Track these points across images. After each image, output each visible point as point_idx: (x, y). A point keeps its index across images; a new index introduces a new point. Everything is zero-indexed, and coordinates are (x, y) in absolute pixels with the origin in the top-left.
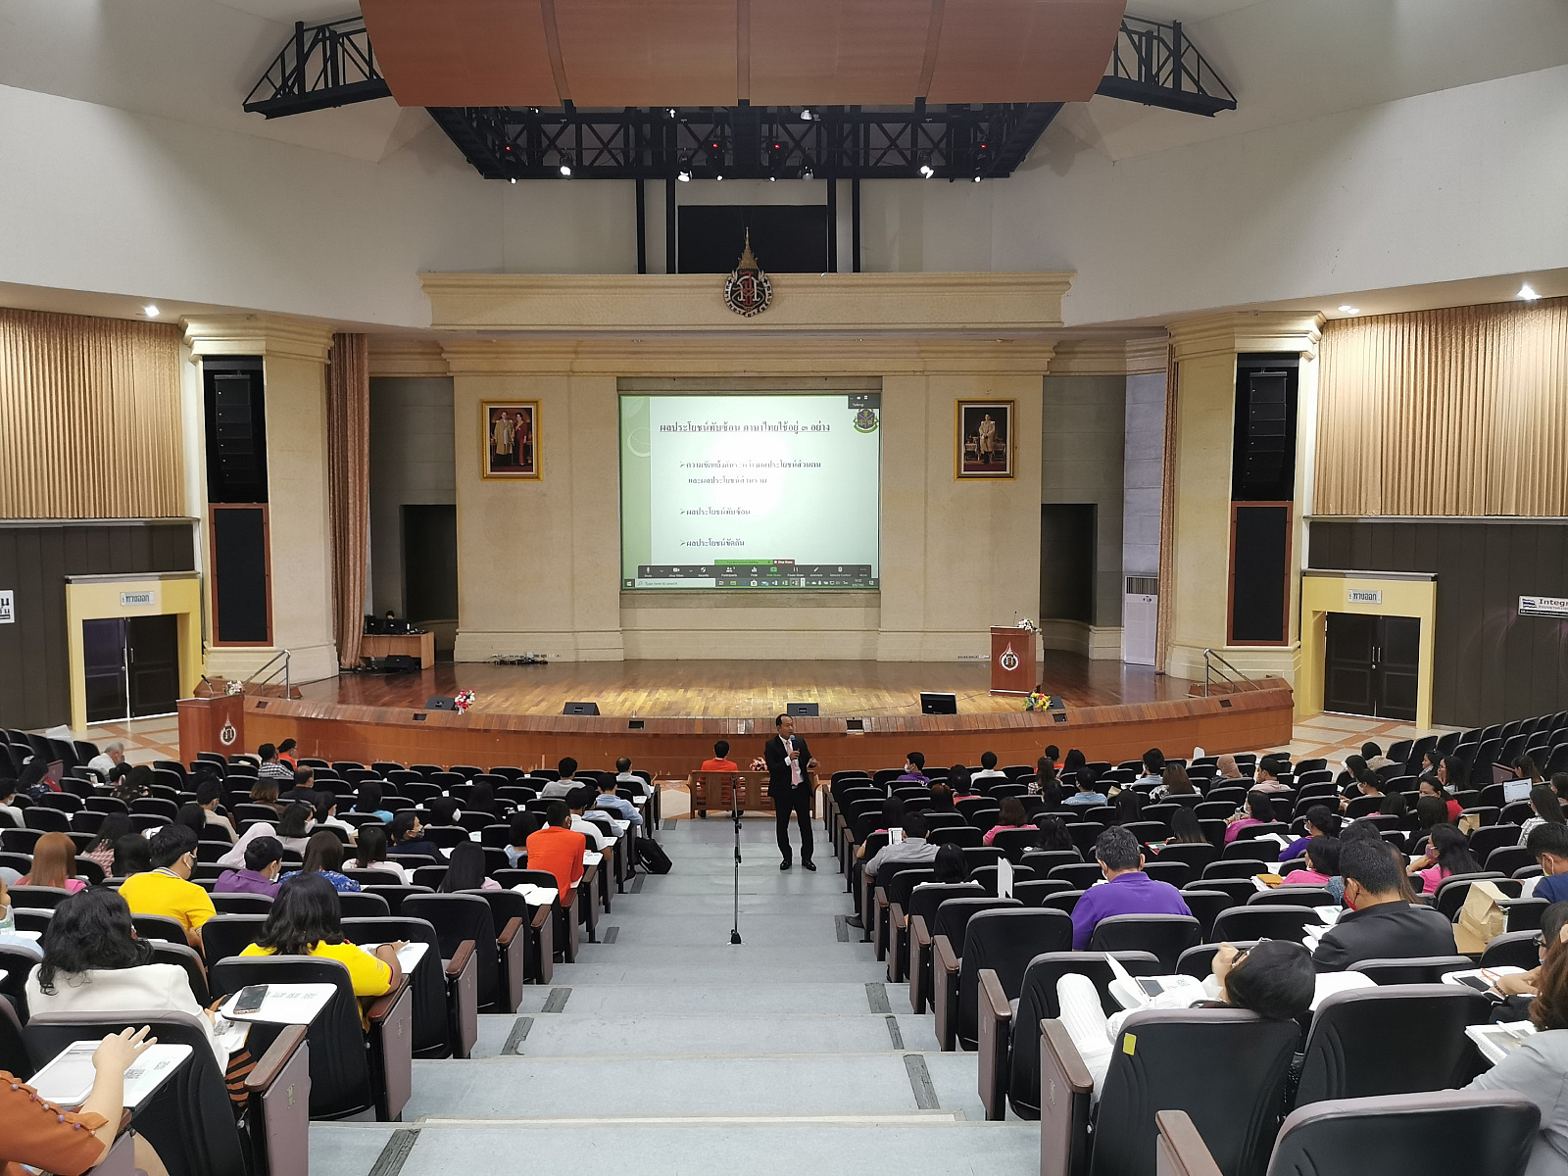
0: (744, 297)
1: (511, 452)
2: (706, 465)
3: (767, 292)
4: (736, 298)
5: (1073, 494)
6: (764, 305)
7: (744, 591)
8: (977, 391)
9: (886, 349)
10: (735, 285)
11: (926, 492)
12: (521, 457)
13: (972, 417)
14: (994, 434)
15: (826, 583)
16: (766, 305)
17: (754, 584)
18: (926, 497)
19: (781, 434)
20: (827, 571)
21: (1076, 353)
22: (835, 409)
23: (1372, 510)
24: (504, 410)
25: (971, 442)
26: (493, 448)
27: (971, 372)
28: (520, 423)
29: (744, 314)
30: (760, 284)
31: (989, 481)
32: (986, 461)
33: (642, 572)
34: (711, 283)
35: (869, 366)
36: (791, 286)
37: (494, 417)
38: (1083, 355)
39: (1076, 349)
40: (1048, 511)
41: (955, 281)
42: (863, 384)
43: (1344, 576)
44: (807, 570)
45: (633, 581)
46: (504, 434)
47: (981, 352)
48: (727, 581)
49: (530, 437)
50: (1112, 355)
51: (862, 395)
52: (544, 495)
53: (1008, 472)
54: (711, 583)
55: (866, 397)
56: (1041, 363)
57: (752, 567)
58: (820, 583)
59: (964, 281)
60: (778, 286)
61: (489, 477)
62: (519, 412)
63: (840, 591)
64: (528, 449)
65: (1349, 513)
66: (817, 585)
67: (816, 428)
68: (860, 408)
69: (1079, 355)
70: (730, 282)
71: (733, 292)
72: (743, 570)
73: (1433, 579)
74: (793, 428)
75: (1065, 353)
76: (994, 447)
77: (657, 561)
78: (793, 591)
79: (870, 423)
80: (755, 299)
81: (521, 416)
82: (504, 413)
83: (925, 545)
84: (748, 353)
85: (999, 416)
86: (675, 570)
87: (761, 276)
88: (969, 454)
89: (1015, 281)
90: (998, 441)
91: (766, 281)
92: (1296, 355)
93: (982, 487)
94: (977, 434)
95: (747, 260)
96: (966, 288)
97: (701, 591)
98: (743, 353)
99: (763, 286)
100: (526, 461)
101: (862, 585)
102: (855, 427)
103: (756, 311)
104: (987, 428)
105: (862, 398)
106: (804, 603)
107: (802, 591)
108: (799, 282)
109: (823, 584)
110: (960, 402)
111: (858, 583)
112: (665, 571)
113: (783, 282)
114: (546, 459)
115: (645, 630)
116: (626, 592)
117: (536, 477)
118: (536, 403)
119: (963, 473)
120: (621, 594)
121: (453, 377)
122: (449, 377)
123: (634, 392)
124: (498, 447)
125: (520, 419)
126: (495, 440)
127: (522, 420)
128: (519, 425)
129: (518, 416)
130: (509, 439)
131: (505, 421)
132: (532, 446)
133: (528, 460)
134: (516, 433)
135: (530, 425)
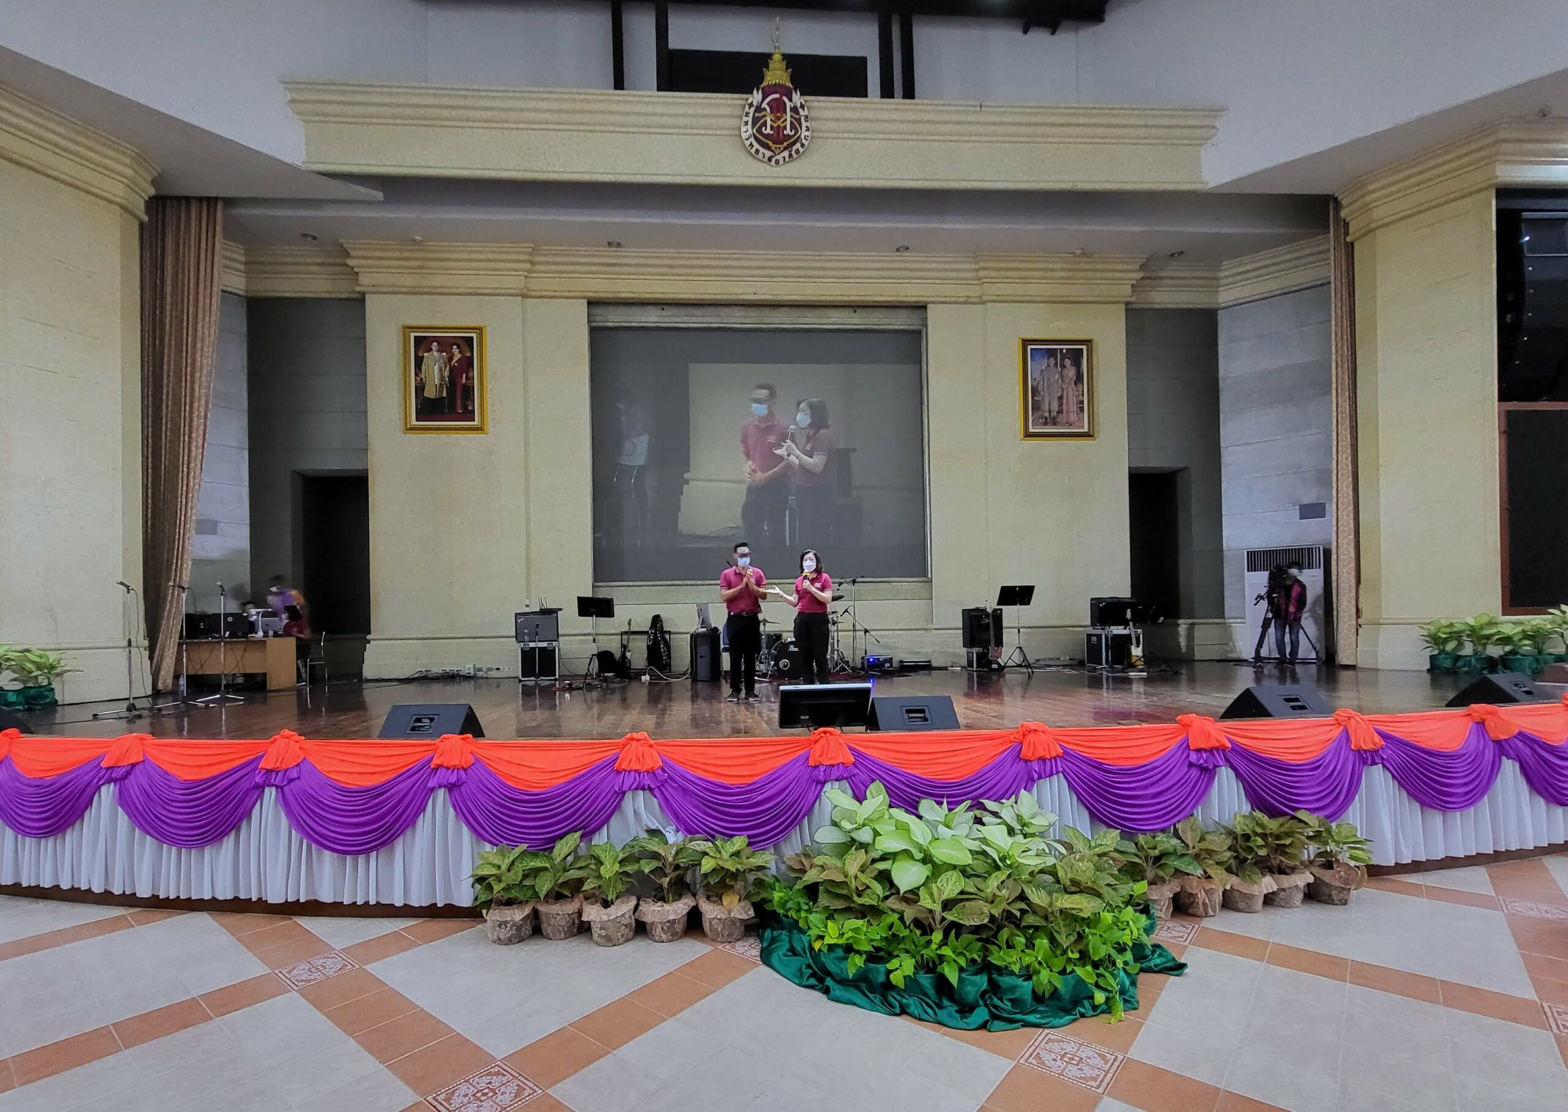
0: (772, 128)
1: (445, 395)
3: (804, 124)
4: (759, 132)
5: (1160, 453)
6: (798, 145)
9: (934, 265)
10: (759, 109)
12: (459, 401)
16: (803, 145)
21: (1162, 278)
24: (435, 339)
26: (420, 388)
28: (457, 356)
29: (770, 158)
30: (796, 110)
35: (911, 292)
37: (422, 347)
42: (900, 318)
46: (435, 369)
49: (471, 375)
52: (491, 454)
56: (1124, 291)
60: (819, 115)
61: (412, 429)
62: (455, 341)
63: (878, 580)
64: (468, 392)
70: (751, 107)
71: (754, 122)
80: (787, 134)
81: (459, 347)
82: (435, 344)
84: (759, 268)
87: (797, 98)
91: (803, 106)
95: (776, 71)
98: (752, 268)
99: (798, 113)
100: (465, 407)
103: (786, 154)
108: (847, 115)
114: (493, 405)
115: (626, 633)
116: (600, 584)
117: (480, 429)
118: (480, 330)
119: (1031, 430)
120: (593, 587)
121: (364, 294)
122: (360, 296)
123: (610, 324)
124: (427, 389)
125: (457, 350)
126: (422, 379)
127: (460, 352)
128: (455, 359)
129: (455, 347)
130: (442, 378)
131: (435, 354)
132: (473, 387)
133: (468, 406)
134: (452, 369)
135: (470, 360)
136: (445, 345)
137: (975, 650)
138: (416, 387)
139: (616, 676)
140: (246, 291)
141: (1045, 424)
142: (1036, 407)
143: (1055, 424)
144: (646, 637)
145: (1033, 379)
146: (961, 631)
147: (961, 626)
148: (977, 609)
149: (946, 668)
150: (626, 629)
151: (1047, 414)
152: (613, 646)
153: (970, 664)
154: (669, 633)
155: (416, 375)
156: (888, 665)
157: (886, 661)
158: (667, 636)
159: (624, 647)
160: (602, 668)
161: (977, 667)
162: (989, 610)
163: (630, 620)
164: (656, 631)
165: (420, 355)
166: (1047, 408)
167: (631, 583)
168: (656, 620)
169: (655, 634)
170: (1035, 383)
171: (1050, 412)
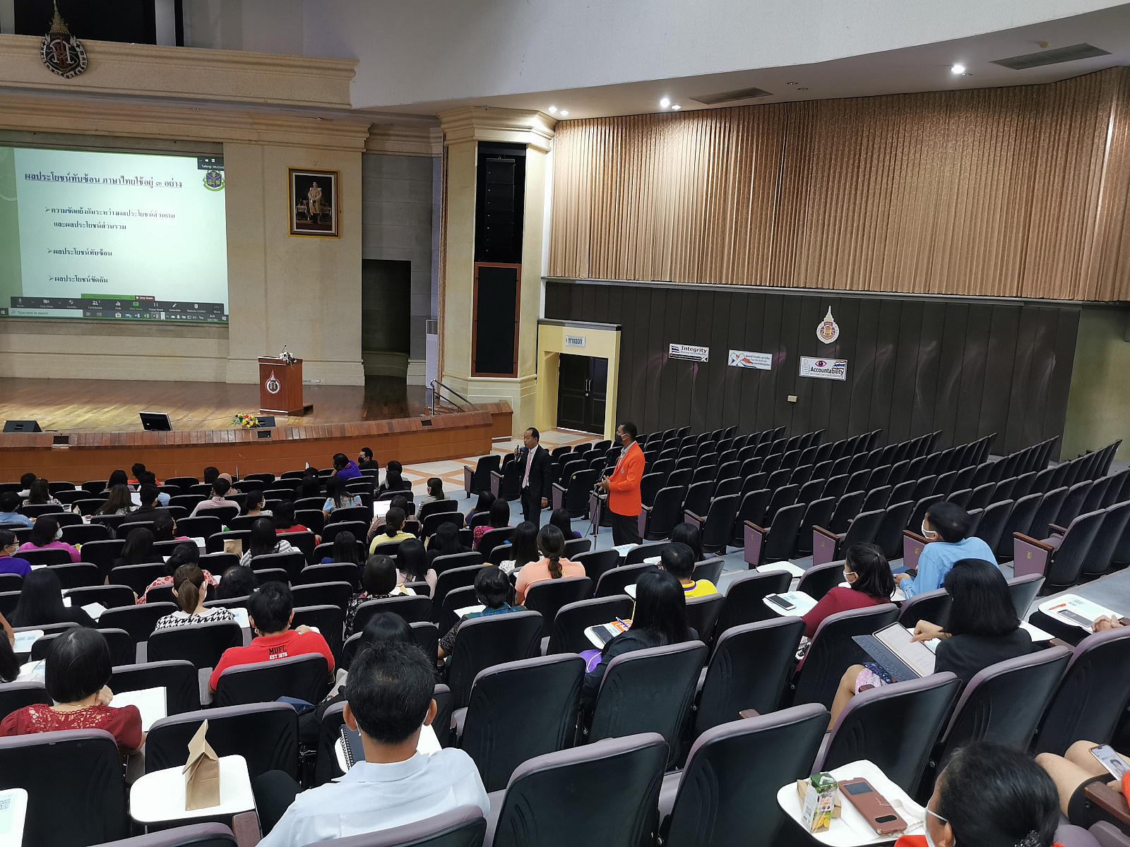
0: (58, 60)
2: (70, 211)
3: (80, 56)
4: (50, 60)
5: (391, 252)
6: (79, 68)
7: (107, 322)
8: (307, 161)
9: (222, 119)
10: (48, 47)
11: (265, 245)
13: (302, 183)
14: (321, 200)
15: (184, 317)
16: (83, 68)
17: (118, 315)
18: (265, 249)
19: (138, 187)
20: (185, 307)
21: (390, 135)
22: (186, 169)
23: (582, 275)
25: (302, 204)
27: (300, 145)
29: (62, 75)
30: (72, 49)
31: (318, 239)
32: (315, 222)
33: (15, 302)
34: (27, 44)
35: (211, 133)
36: (105, 53)
38: (396, 138)
39: (390, 132)
40: (367, 265)
41: (255, 60)
42: (209, 149)
43: (563, 325)
44: (166, 306)
45: (7, 310)
47: (306, 128)
48: (94, 312)
50: (420, 139)
51: (210, 159)
53: (333, 231)
54: (79, 313)
55: (213, 160)
56: (360, 142)
57: (116, 301)
58: (178, 317)
59: (263, 61)
60: (92, 52)
63: (195, 324)
65: (570, 276)
66: (176, 318)
67: (169, 184)
68: (208, 169)
69: (392, 138)
70: (44, 44)
71: (47, 54)
72: (108, 303)
73: (618, 329)
74: (149, 183)
75: (380, 135)
76: (322, 210)
77: (29, 292)
78: (152, 323)
79: (218, 182)
80: (69, 62)
83: (266, 290)
84: (97, 114)
85: (325, 184)
86: (45, 301)
87: (73, 41)
88: (300, 215)
89: (308, 64)
90: (325, 205)
91: (78, 46)
92: (523, 147)
93: (312, 243)
94: (307, 198)
95: (57, 25)
96: (264, 67)
97: (68, 321)
98: (92, 113)
99: (75, 50)
101: (216, 320)
102: (204, 185)
103: (72, 72)
104: (314, 193)
105: (210, 161)
106: (163, 333)
107: (161, 323)
108: (112, 50)
109: (181, 318)
110: (291, 170)
111: (212, 318)
112: (37, 302)
113: (97, 49)
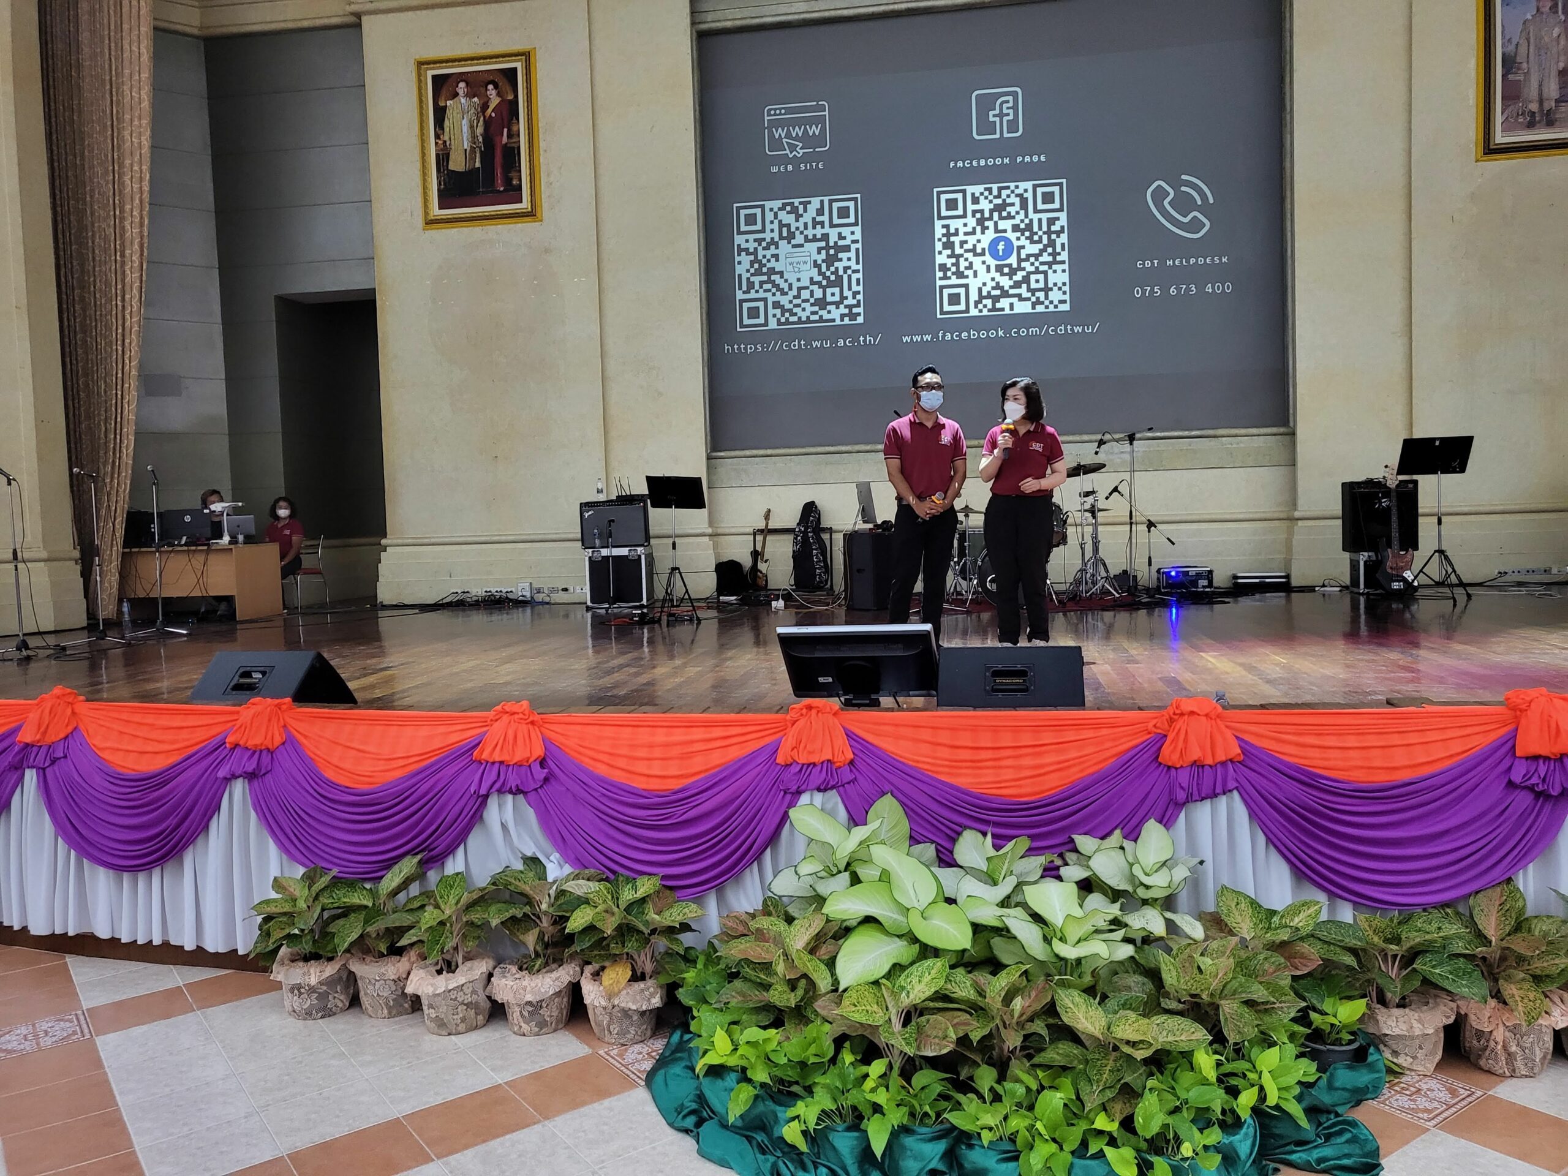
1: (478, 165)
12: (499, 172)
24: (461, 77)
26: (443, 158)
28: (495, 101)
37: (444, 92)
46: (462, 125)
49: (515, 128)
52: (547, 251)
61: (437, 222)
62: (491, 78)
64: (512, 155)
81: (496, 87)
82: (462, 85)
100: (508, 181)
114: (548, 175)
115: (761, 531)
116: (722, 454)
117: (531, 215)
118: (526, 56)
119: (1500, 138)
120: (709, 458)
121: (358, 15)
122: (353, 19)
123: (729, 24)
124: (452, 157)
125: (494, 92)
126: (445, 142)
127: (499, 94)
128: (492, 106)
129: (490, 87)
130: (474, 137)
131: (463, 100)
132: (519, 148)
133: (511, 179)
134: (488, 123)
135: (515, 103)
136: (476, 84)
137: (1363, 557)
138: (437, 155)
139: (743, 602)
140: (201, 28)
141: (1531, 125)
142: (1512, 95)
143: (1550, 123)
144: (791, 537)
145: (1507, 41)
146: (1339, 522)
147: (1340, 513)
148: (1370, 483)
149: (1311, 589)
150: (762, 525)
151: (1534, 107)
152: (740, 552)
153: (1355, 581)
154: (830, 530)
155: (437, 137)
156: (1205, 583)
157: (1199, 575)
158: (826, 536)
159: (756, 555)
160: (723, 587)
161: (1366, 587)
162: (1392, 483)
163: (769, 511)
164: (806, 528)
165: (442, 104)
166: (1534, 93)
167: (769, 452)
168: (810, 510)
169: (805, 533)
170: (1511, 48)
171: (1541, 102)
